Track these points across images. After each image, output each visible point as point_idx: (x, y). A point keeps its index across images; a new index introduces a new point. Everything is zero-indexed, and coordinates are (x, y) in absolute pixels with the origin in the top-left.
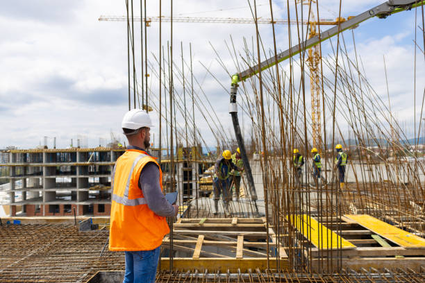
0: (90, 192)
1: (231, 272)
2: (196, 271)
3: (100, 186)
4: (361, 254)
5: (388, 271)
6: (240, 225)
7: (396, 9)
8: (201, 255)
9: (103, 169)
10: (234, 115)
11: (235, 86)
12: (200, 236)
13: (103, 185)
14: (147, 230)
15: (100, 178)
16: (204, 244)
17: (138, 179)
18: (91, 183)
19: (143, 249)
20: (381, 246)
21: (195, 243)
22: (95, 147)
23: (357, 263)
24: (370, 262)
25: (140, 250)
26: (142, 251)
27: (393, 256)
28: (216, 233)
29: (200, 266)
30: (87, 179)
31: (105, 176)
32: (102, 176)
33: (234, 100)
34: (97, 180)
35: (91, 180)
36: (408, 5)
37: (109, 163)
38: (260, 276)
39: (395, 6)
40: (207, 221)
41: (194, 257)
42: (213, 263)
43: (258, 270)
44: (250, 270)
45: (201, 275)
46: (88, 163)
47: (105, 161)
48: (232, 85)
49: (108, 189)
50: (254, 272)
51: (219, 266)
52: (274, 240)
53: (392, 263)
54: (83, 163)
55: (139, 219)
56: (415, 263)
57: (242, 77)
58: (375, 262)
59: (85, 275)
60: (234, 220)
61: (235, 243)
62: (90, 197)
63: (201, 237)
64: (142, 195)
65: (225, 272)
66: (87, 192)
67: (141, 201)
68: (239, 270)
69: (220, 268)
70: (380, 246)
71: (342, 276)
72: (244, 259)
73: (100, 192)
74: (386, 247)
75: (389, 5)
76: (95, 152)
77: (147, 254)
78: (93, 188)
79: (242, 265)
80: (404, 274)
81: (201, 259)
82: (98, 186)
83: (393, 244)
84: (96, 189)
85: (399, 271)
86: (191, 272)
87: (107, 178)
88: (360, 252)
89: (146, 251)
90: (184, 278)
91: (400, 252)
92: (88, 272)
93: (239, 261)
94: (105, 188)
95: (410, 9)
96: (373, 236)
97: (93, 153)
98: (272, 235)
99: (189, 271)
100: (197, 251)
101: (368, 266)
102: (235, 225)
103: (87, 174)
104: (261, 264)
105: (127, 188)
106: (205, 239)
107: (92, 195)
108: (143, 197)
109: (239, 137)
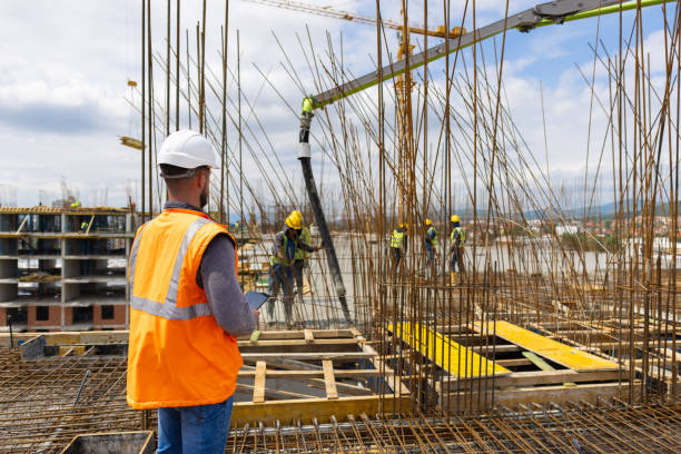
0: (21, 285)
1: (319, 423)
2: (261, 424)
3: (41, 274)
4: (517, 383)
5: (556, 406)
6: (318, 342)
7: (544, 20)
8: (267, 397)
9: (46, 245)
10: (305, 162)
11: (308, 116)
12: (259, 363)
13: (44, 274)
14: (211, 365)
15: (41, 262)
16: (267, 377)
17: (196, 269)
18: (23, 270)
19: (204, 402)
20: (540, 370)
21: (254, 376)
22: (30, 206)
23: (511, 397)
24: (530, 395)
25: (197, 403)
26: (201, 406)
27: (561, 384)
28: (282, 357)
29: (265, 415)
30: (16, 261)
31: (50, 258)
32: (45, 257)
33: (305, 138)
34: (34, 263)
35: (22, 264)
36: (559, 16)
37: (59, 235)
38: (370, 426)
39: (543, 16)
40: (261, 337)
41: (255, 400)
42: (288, 409)
43: (364, 416)
44: (351, 417)
45: (270, 430)
46: (18, 233)
47: (50, 231)
48: (304, 113)
49: (56, 280)
50: (358, 419)
51: (298, 413)
52: (377, 364)
53: (559, 394)
54: (7, 233)
55: (194, 345)
56: (590, 393)
57: (319, 102)
58: (536, 394)
59: (47, 444)
60: (308, 334)
61: (320, 372)
62: (20, 294)
63: (261, 364)
64: (204, 298)
65: (311, 423)
66: (16, 285)
67: (201, 310)
68: (333, 417)
69: (301, 416)
70: (538, 369)
71: (494, 418)
72: (341, 399)
73: (40, 284)
74: (548, 371)
75: (535, 13)
76: (31, 215)
77: (211, 411)
78: (26, 278)
79: (336, 410)
80: (579, 410)
81: (268, 402)
82: (35, 275)
83: (557, 366)
84: (32, 280)
85: (570, 406)
86: (251, 426)
87: (53, 262)
88: (515, 380)
89: (208, 406)
90: (242, 438)
91: (569, 378)
92: (53, 437)
93: (333, 404)
94: (50, 278)
95: (562, 23)
96: (524, 354)
97: (28, 217)
98: (372, 356)
99: (247, 425)
100: (259, 389)
101: (528, 401)
102: (311, 341)
103: (14, 254)
104: (368, 405)
105: (174, 286)
106: (268, 367)
107: (25, 290)
108: (206, 301)
109: (314, 197)
